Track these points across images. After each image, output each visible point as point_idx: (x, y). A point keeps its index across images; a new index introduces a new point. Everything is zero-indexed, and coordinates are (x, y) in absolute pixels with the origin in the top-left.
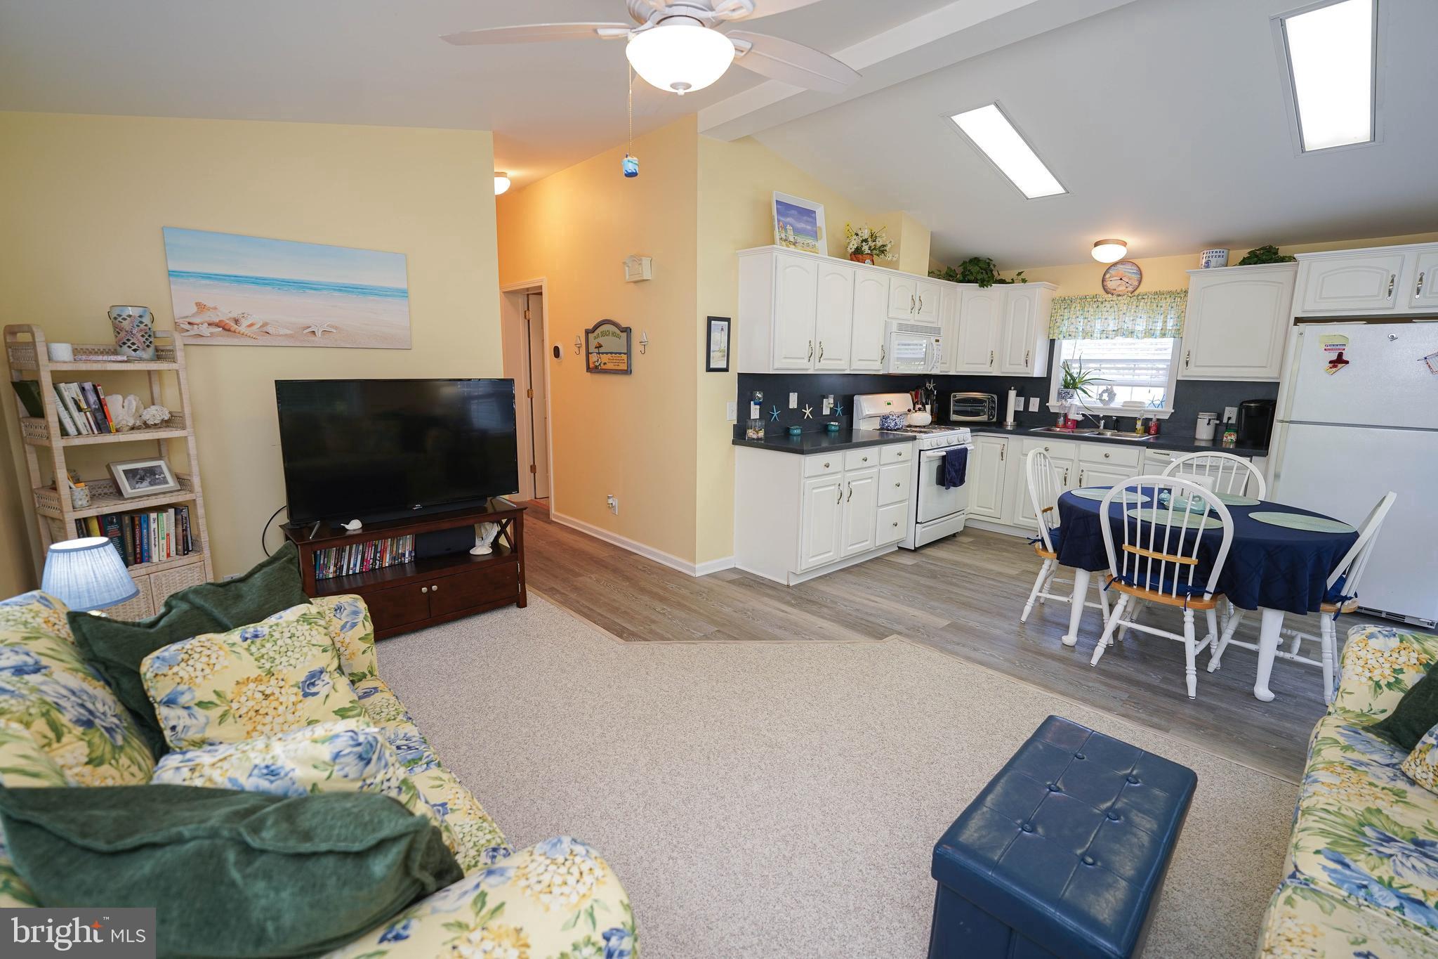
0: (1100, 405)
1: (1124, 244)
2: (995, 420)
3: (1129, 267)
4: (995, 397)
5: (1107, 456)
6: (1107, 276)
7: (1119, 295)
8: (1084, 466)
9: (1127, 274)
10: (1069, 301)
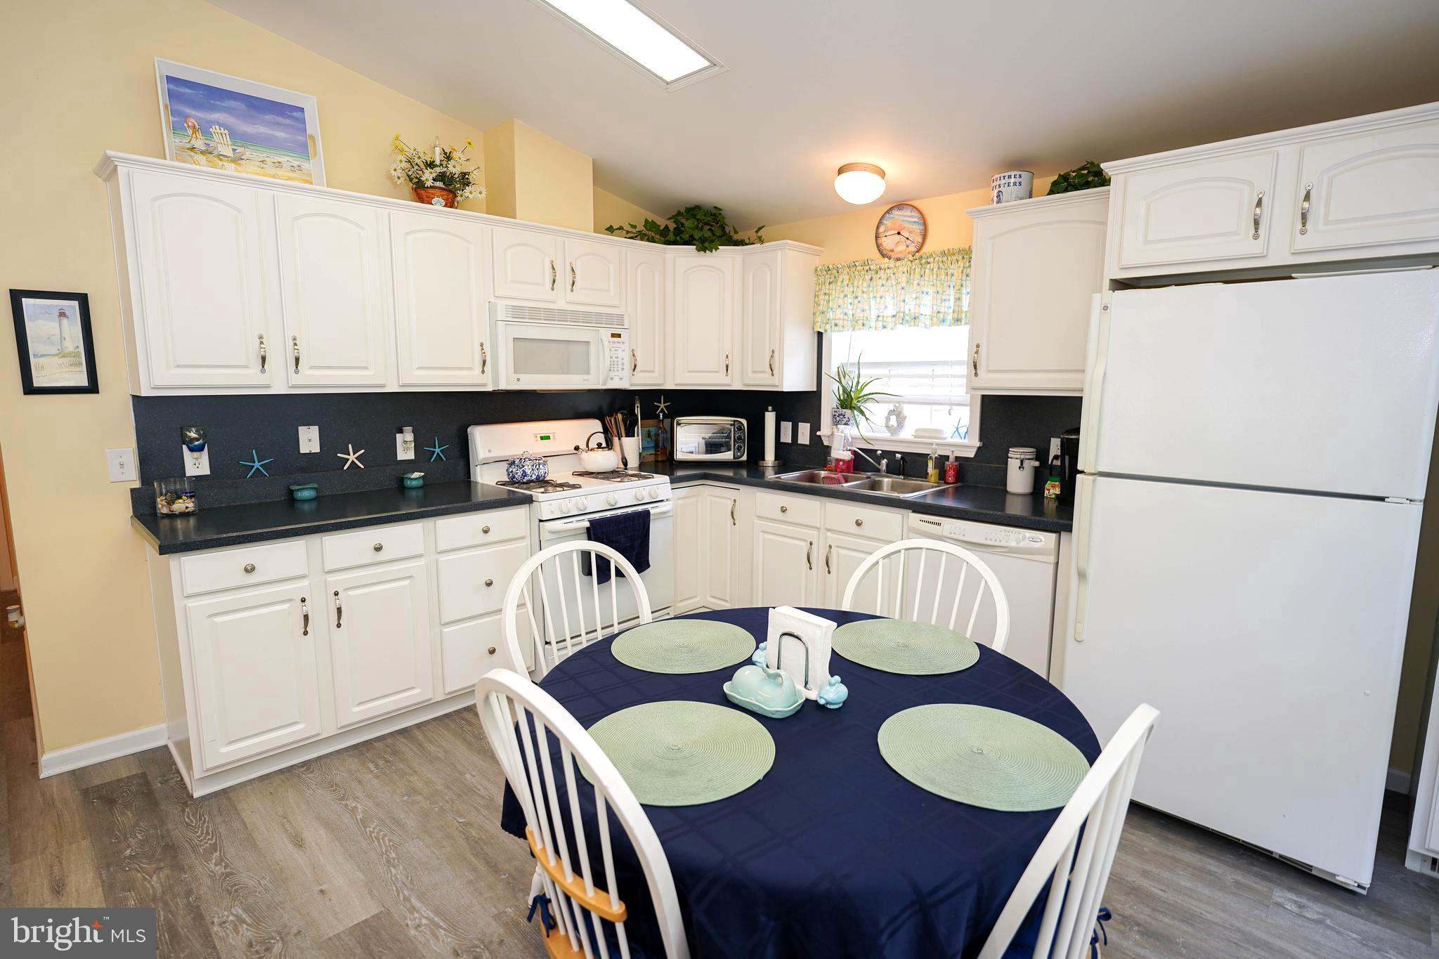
0: (887, 435)
1: (882, 174)
2: (744, 458)
3: (907, 212)
4: (744, 422)
5: (858, 524)
6: (882, 229)
7: (898, 259)
8: (833, 538)
9: (907, 225)
10: (834, 272)
